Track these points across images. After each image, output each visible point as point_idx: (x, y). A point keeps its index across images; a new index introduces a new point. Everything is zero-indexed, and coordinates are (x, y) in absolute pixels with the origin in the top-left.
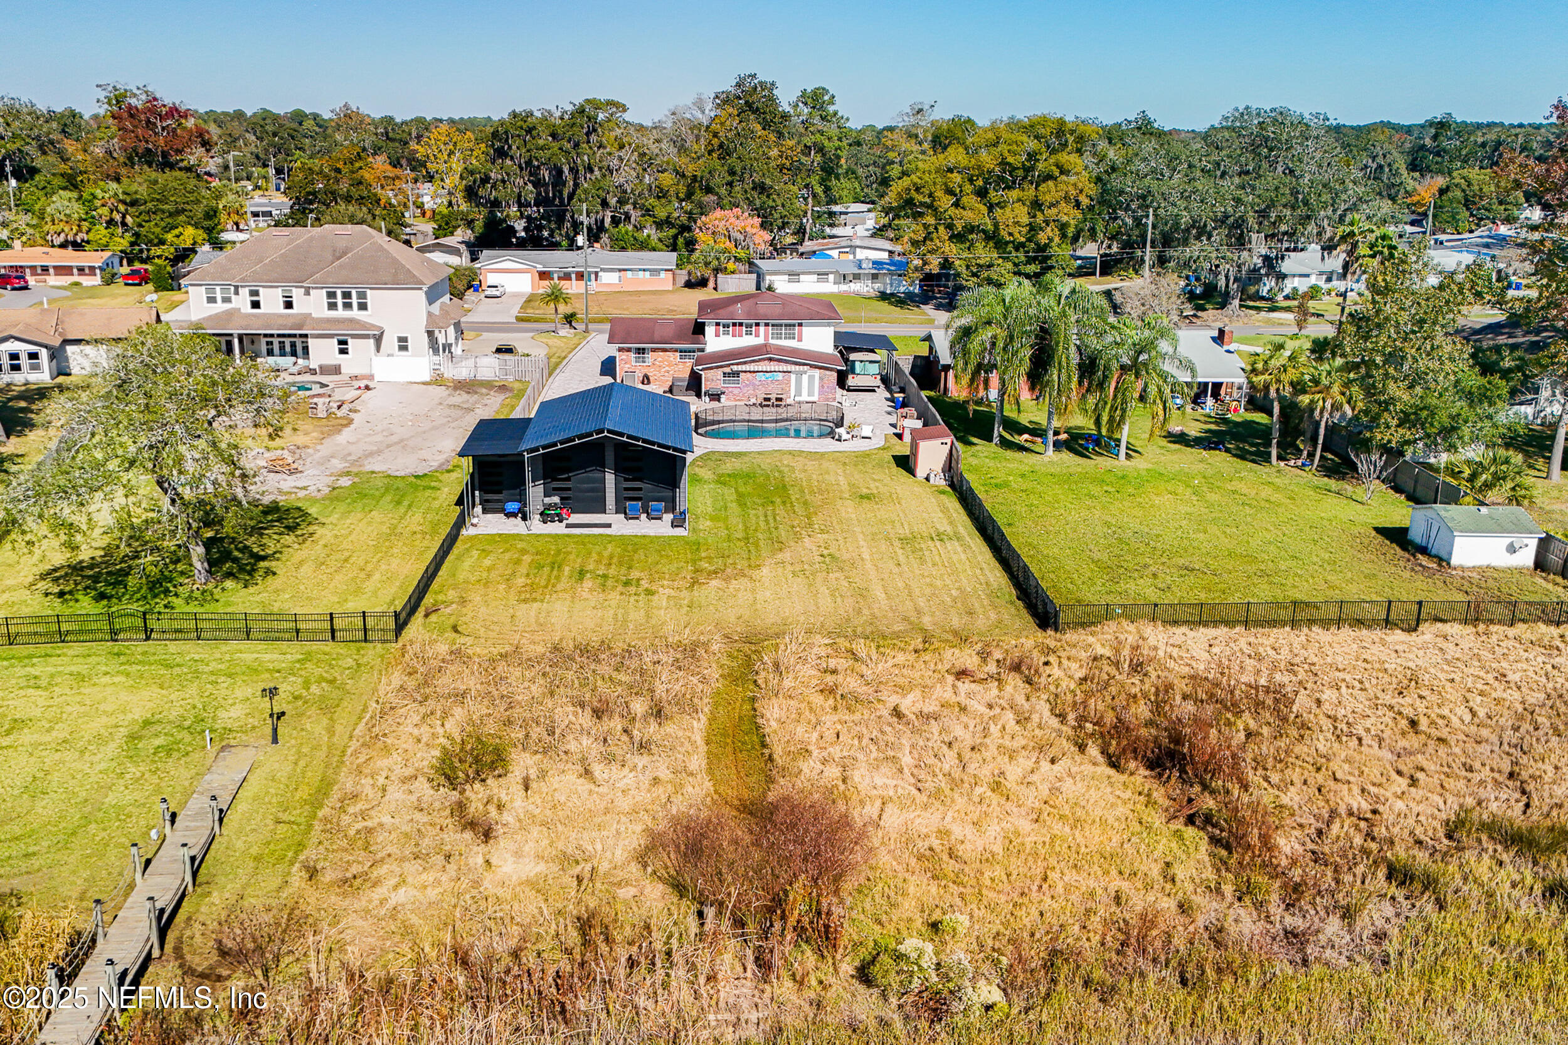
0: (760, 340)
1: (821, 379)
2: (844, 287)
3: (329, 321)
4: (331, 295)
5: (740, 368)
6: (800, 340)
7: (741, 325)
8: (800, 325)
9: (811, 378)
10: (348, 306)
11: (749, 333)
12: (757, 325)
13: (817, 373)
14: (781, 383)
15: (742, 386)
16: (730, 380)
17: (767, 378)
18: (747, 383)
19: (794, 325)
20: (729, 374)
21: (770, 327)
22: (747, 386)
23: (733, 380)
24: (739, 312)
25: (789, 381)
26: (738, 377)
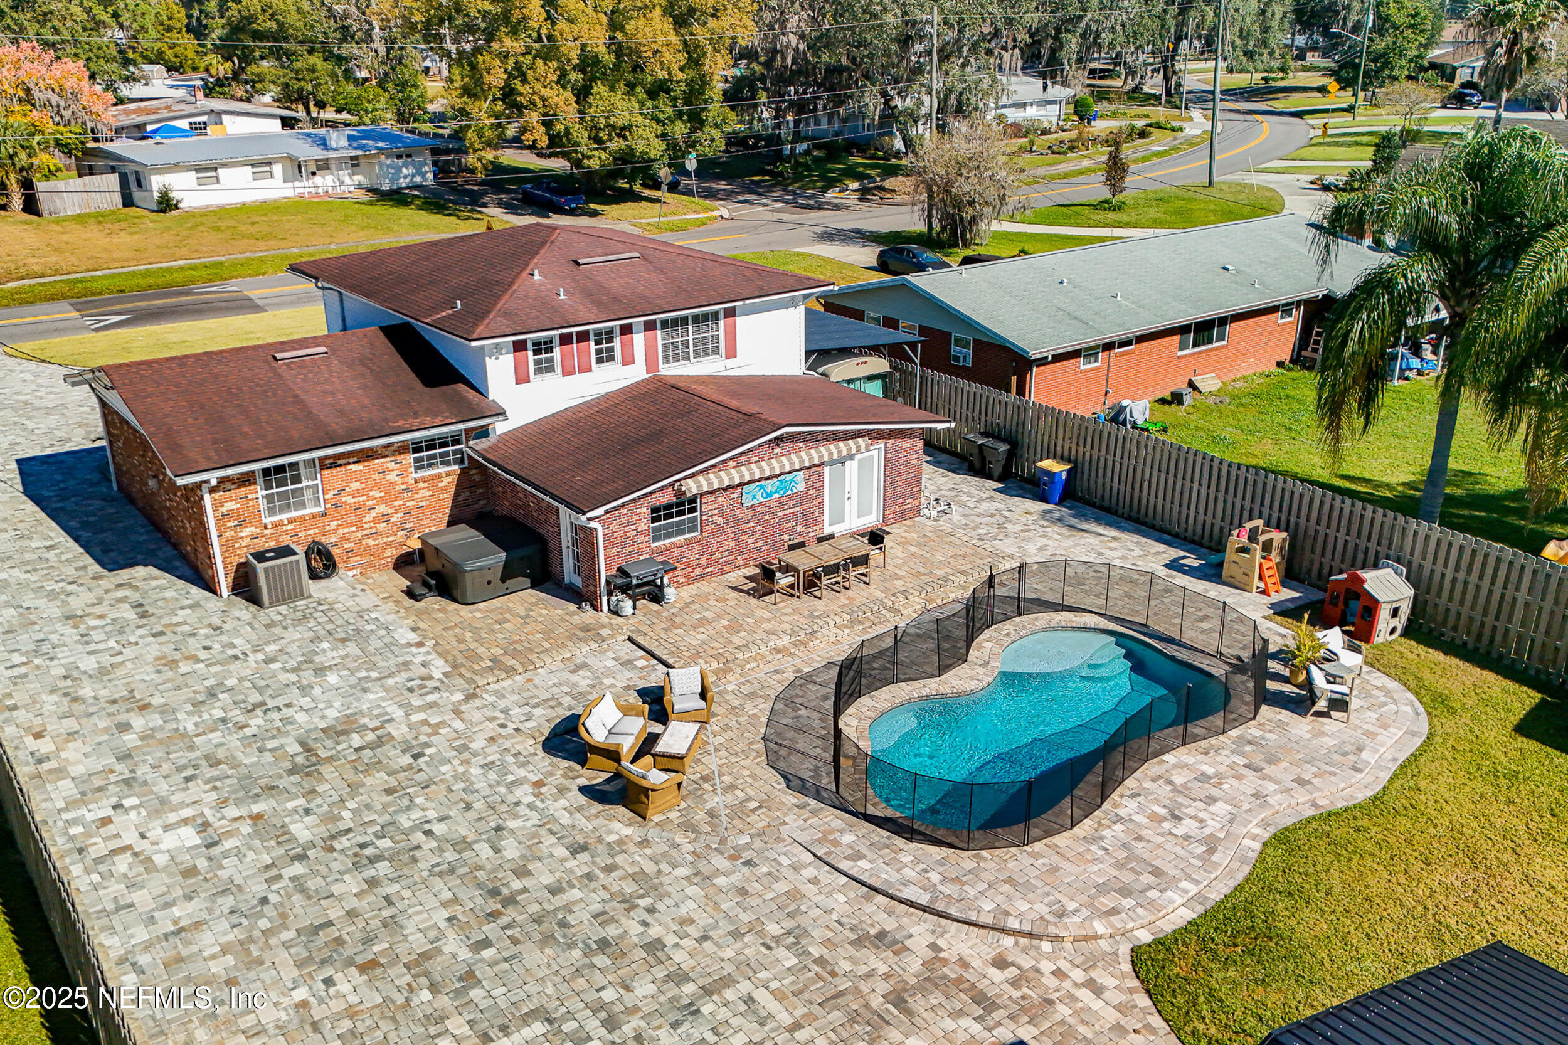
0: (637, 373)
1: (890, 465)
2: (303, 187)
6: (731, 354)
7: (583, 337)
8: (731, 313)
9: (865, 467)
11: (605, 357)
12: (627, 330)
13: (876, 453)
14: (799, 499)
15: (705, 534)
16: (670, 526)
17: (769, 495)
18: (720, 521)
19: (715, 316)
20: (668, 507)
21: (659, 332)
22: (720, 529)
23: (678, 524)
24: (562, 297)
25: (821, 489)
26: (693, 510)
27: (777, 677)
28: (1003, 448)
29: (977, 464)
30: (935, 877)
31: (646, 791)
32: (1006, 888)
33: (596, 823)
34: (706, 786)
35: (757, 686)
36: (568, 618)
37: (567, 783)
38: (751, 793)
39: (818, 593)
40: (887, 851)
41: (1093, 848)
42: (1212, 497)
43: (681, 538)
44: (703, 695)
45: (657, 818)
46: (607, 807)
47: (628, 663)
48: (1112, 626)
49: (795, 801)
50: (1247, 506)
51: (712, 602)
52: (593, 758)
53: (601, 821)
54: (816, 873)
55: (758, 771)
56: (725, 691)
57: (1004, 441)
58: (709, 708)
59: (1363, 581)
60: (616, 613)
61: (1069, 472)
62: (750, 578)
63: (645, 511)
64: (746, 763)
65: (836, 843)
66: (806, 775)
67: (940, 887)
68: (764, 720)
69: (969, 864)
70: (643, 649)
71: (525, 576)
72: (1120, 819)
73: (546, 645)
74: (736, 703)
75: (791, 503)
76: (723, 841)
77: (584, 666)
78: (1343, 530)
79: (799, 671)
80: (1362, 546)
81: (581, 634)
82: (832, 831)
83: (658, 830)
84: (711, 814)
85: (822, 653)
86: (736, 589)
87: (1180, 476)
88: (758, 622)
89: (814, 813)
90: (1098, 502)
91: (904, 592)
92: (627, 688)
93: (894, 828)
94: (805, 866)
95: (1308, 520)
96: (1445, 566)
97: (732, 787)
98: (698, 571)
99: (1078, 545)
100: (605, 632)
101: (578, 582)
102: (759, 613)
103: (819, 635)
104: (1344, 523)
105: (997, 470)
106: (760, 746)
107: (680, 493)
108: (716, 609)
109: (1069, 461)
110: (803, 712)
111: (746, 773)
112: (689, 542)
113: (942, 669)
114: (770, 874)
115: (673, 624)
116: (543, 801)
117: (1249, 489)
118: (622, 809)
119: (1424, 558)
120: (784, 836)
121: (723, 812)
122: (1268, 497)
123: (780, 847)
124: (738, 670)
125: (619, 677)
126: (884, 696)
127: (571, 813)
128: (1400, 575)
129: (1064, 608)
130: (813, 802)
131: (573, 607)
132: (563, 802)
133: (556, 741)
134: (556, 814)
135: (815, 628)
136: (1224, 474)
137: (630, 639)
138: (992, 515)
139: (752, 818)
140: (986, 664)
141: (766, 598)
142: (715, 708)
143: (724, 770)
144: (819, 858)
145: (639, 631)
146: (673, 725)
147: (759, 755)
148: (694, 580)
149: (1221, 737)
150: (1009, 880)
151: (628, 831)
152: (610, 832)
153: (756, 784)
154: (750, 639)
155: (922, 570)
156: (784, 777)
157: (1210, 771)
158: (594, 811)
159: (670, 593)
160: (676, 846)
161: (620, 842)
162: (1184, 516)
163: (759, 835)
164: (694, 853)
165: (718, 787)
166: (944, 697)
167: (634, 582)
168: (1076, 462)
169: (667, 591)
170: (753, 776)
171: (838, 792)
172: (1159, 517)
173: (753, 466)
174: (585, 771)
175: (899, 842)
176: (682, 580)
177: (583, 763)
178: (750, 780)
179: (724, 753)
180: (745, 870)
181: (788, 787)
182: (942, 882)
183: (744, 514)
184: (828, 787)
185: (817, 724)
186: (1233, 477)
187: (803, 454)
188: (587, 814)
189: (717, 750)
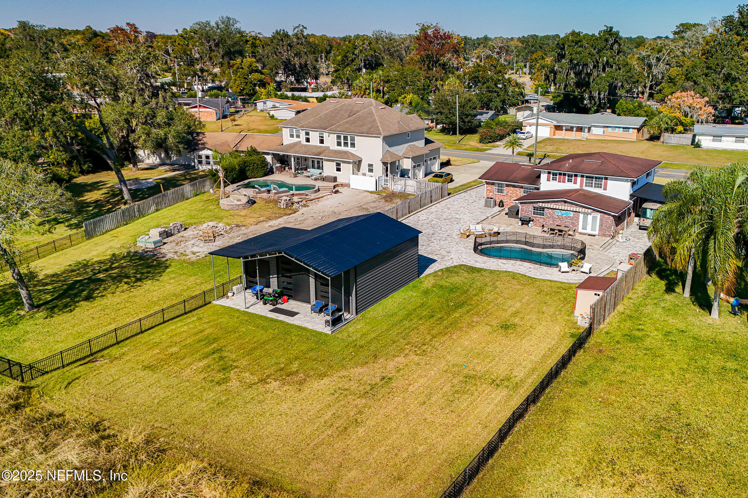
0: (577, 186)
1: (601, 220)
3: (335, 152)
4: (339, 137)
5: (546, 205)
6: (605, 189)
7: (565, 175)
8: (606, 179)
9: (594, 218)
10: (346, 144)
12: (576, 176)
13: (599, 215)
14: (572, 219)
15: (545, 217)
18: (549, 216)
19: (602, 178)
21: (585, 178)
98: (542, 225)
112: (541, 218)
169: (530, 224)
176: (538, 225)
183: (555, 217)
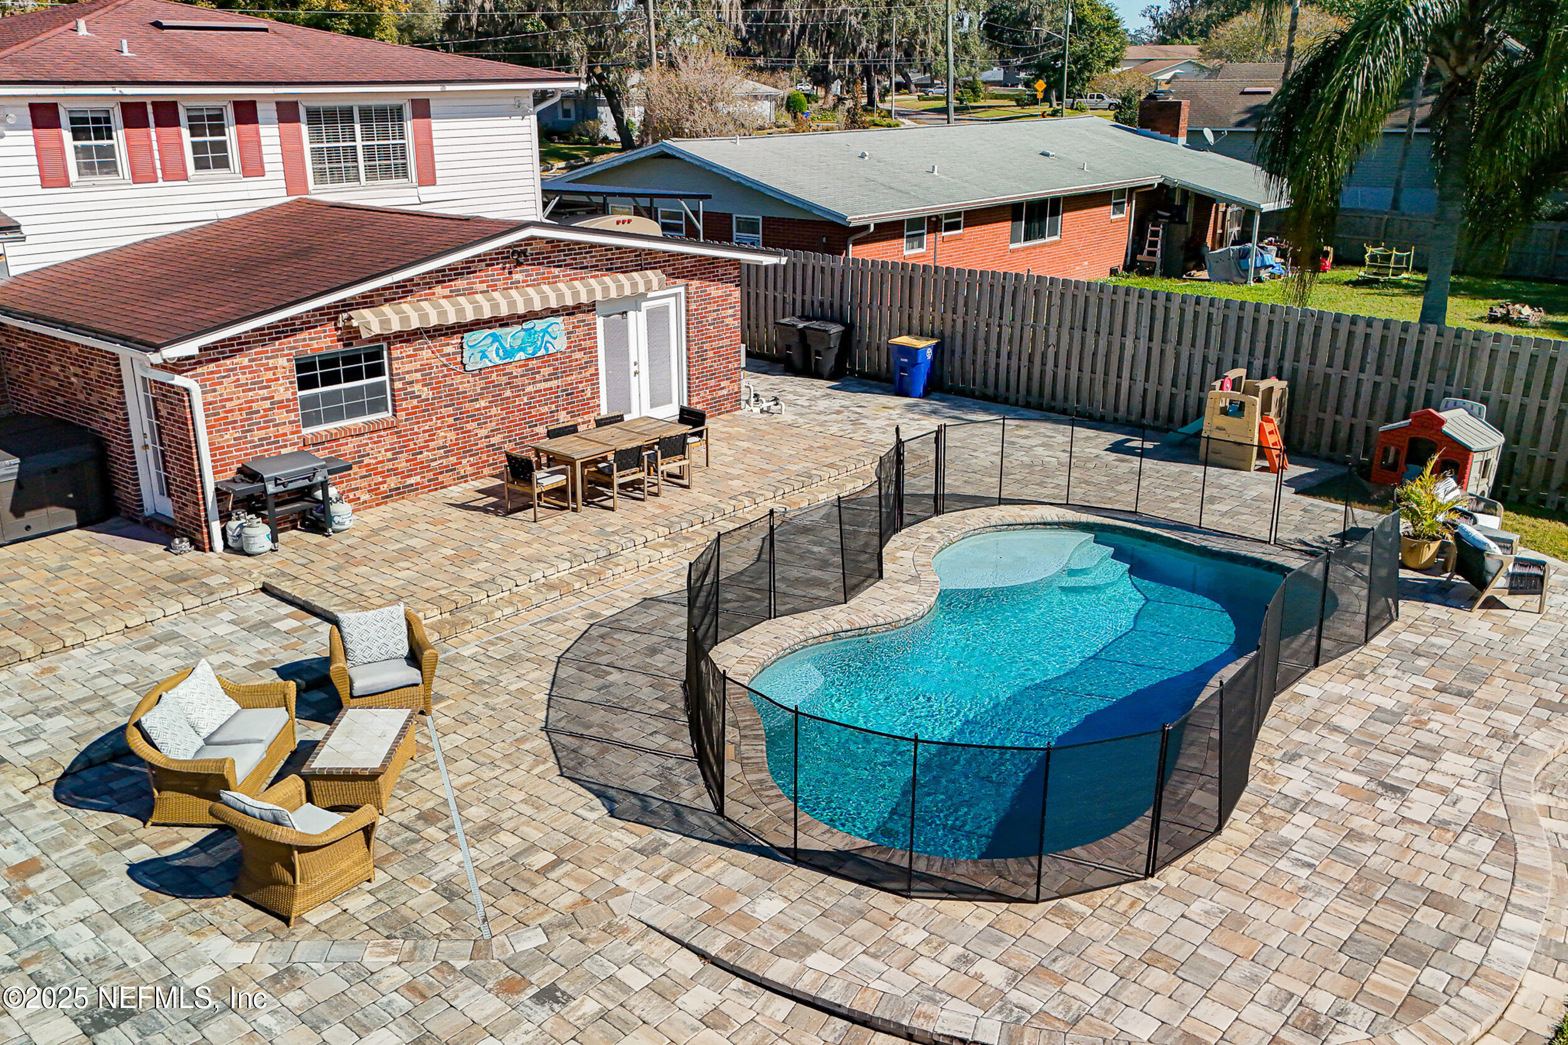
0: (270, 191)
6: (428, 178)
7: (167, 114)
8: (422, 109)
11: (211, 157)
12: (246, 112)
13: (673, 302)
14: (559, 365)
15: (402, 415)
16: (335, 396)
17: (509, 353)
18: (426, 393)
19: (397, 114)
20: (329, 361)
21: (304, 128)
22: (427, 409)
23: (351, 394)
24: (126, 53)
25: (592, 351)
26: (377, 371)
27: (556, 627)
28: (835, 329)
29: (798, 361)
30: (995, 974)
31: (285, 854)
32: (1157, 977)
33: (160, 945)
34: (432, 832)
35: (519, 644)
36: (144, 565)
37: (99, 862)
38: (534, 835)
39: (609, 503)
40: (861, 925)
41: (1283, 864)
42: (1156, 353)
43: (359, 421)
44: (414, 658)
45: (315, 917)
46: (195, 904)
47: (261, 627)
48: (1085, 518)
49: (631, 840)
50: (1212, 357)
51: (422, 526)
52: (169, 801)
53: (176, 938)
54: (714, 998)
55: (542, 789)
56: (458, 657)
57: (833, 320)
58: (427, 681)
59: (1442, 422)
60: (241, 552)
61: (935, 348)
62: (488, 492)
63: (284, 364)
64: (515, 777)
65: (744, 921)
66: (647, 786)
67: (1014, 996)
68: (542, 697)
69: (1053, 933)
70: (291, 602)
71: (68, 505)
72: (1295, 805)
73: (93, 608)
74: (483, 674)
75: (546, 371)
76: (480, 949)
77: (170, 637)
78: (1371, 368)
79: (593, 615)
80: (1403, 385)
81: (167, 587)
82: (731, 896)
83: (320, 942)
84: (448, 891)
85: (631, 587)
86: (464, 506)
87: (1104, 330)
88: (509, 548)
89: (680, 860)
90: (978, 388)
91: (748, 494)
92: (258, 666)
93: (864, 873)
94: (684, 985)
95: (1313, 362)
96: (1545, 396)
97: (489, 828)
98: (393, 482)
99: (973, 435)
100: (214, 581)
101: (166, 507)
102: (508, 534)
103: (620, 560)
104: (1372, 356)
105: (829, 361)
106: (541, 743)
107: (351, 335)
108: (428, 535)
109: (933, 336)
110: (615, 676)
111: (517, 796)
112: (373, 430)
113: (848, 591)
114: (604, 1015)
115: (348, 559)
116: (29, 908)
117: (1215, 330)
118: (231, 904)
119: (1508, 390)
120: (622, 920)
121: (473, 882)
122: (1245, 338)
123: (620, 948)
124: (479, 620)
125: (240, 650)
126: (758, 639)
127: (98, 929)
128: (1478, 416)
129: (1001, 501)
130: (673, 839)
131: (157, 549)
132: (83, 905)
133: (90, 776)
134: (60, 936)
135: (613, 548)
136: (1175, 315)
137: (265, 589)
138: (838, 412)
139: (545, 889)
140: (915, 579)
141: (520, 515)
142: (437, 686)
143: (469, 795)
144: (715, 962)
145: (283, 574)
146: (351, 717)
147: (539, 759)
148: (387, 497)
149: (1365, 650)
150: (1153, 958)
151: (245, 954)
152: (196, 963)
153: (542, 816)
154: (496, 570)
155: (766, 467)
156: (599, 795)
157: (1389, 704)
158: (159, 917)
159: (341, 511)
160: (367, 976)
161: (223, 985)
162: (1112, 389)
163: (564, 925)
164: (411, 987)
165: (459, 830)
166: (861, 632)
167: (271, 488)
168: (942, 336)
169: (335, 508)
170: (532, 800)
171: (720, 811)
172: (1073, 395)
173: (479, 297)
174: (150, 829)
175: (883, 901)
176: (365, 497)
177: (144, 814)
178: (528, 810)
179: (465, 764)
180: (542, 1013)
181: (612, 813)
182: (1014, 981)
183: (466, 384)
184: (698, 804)
185: (647, 693)
186: (1189, 316)
187: (561, 285)
188: (140, 926)
189: (449, 759)
